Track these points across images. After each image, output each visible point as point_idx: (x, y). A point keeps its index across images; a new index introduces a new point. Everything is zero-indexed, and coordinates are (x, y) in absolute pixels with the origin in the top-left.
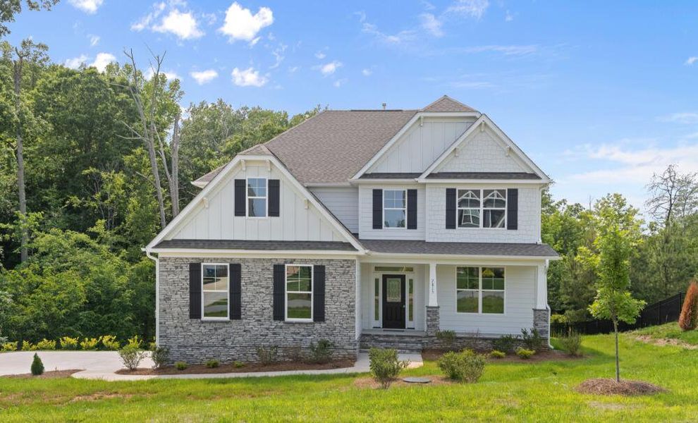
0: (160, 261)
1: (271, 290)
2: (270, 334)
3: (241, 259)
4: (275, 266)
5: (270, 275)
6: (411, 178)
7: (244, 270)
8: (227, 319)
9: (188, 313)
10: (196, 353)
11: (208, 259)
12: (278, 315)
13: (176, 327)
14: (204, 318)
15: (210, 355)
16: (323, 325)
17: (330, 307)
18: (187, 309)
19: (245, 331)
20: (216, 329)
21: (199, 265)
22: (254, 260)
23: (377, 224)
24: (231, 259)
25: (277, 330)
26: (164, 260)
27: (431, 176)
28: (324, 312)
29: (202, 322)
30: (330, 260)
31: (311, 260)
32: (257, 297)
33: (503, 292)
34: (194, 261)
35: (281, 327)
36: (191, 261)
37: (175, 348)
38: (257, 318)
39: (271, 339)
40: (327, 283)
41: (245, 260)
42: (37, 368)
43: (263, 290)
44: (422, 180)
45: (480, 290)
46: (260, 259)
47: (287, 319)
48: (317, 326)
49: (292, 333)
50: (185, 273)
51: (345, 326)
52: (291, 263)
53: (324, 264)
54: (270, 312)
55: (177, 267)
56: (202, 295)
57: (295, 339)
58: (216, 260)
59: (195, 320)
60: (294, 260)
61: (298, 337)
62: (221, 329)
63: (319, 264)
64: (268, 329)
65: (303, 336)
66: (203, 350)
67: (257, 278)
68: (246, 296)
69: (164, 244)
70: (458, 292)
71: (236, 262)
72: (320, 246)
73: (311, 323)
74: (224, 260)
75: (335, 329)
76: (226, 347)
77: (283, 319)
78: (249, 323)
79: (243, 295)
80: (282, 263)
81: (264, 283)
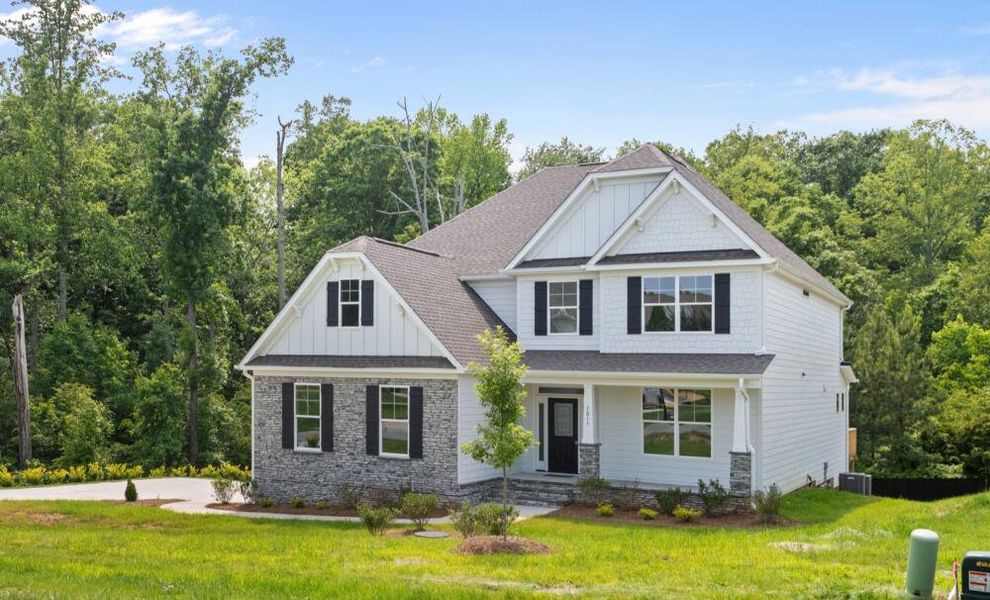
0: (256, 380)
1: (364, 417)
2: (363, 472)
3: (333, 379)
4: (368, 387)
5: (362, 398)
6: (575, 265)
7: (336, 392)
8: (319, 450)
9: (281, 442)
10: (288, 489)
11: (300, 378)
12: (372, 449)
13: (270, 457)
14: (296, 449)
15: (303, 492)
16: (421, 463)
17: (429, 440)
18: (280, 437)
19: (337, 466)
20: (308, 462)
21: (291, 385)
22: (347, 380)
23: (540, 330)
24: (324, 379)
25: (371, 467)
26: (258, 379)
27: (606, 260)
28: (422, 447)
29: (295, 453)
30: (428, 381)
31: (408, 380)
32: (349, 425)
33: (710, 426)
34: (287, 381)
35: (375, 464)
36: (284, 380)
37: (269, 482)
38: (351, 450)
39: (364, 477)
40: (425, 409)
41: (338, 380)
42: (131, 495)
43: (356, 417)
44: (591, 266)
45: (676, 422)
46: (352, 379)
47: (382, 454)
48: (415, 463)
49: (388, 472)
50: (278, 396)
51: (446, 465)
52: (386, 383)
53: (422, 384)
54: (362, 445)
55: (270, 388)
56: (295, 421)
57: (390, 480)
58: (308, 379)
59: (288, 451)
60: (389, 380)
61: (393, 477)
62: (313, 462)
63: (416, 384)
64: (361, 465)
65: (399, 476)
66: (296, 487)
67: (349, 402)
68: (338, 424)
69: (258, 360)
70: (646, 424)
71: (328, 382)
72: (415, 362)
73: (407, 460)
74: (316, 380)
75: (434, 469)
76: (318, 484)
77: (377, 454)
78: (341, 457)
79: (335, 422)
80: (375, 383)
81: (357, 409)
